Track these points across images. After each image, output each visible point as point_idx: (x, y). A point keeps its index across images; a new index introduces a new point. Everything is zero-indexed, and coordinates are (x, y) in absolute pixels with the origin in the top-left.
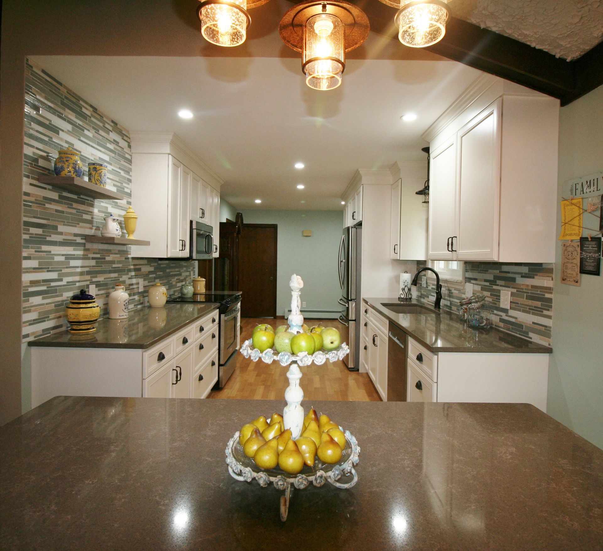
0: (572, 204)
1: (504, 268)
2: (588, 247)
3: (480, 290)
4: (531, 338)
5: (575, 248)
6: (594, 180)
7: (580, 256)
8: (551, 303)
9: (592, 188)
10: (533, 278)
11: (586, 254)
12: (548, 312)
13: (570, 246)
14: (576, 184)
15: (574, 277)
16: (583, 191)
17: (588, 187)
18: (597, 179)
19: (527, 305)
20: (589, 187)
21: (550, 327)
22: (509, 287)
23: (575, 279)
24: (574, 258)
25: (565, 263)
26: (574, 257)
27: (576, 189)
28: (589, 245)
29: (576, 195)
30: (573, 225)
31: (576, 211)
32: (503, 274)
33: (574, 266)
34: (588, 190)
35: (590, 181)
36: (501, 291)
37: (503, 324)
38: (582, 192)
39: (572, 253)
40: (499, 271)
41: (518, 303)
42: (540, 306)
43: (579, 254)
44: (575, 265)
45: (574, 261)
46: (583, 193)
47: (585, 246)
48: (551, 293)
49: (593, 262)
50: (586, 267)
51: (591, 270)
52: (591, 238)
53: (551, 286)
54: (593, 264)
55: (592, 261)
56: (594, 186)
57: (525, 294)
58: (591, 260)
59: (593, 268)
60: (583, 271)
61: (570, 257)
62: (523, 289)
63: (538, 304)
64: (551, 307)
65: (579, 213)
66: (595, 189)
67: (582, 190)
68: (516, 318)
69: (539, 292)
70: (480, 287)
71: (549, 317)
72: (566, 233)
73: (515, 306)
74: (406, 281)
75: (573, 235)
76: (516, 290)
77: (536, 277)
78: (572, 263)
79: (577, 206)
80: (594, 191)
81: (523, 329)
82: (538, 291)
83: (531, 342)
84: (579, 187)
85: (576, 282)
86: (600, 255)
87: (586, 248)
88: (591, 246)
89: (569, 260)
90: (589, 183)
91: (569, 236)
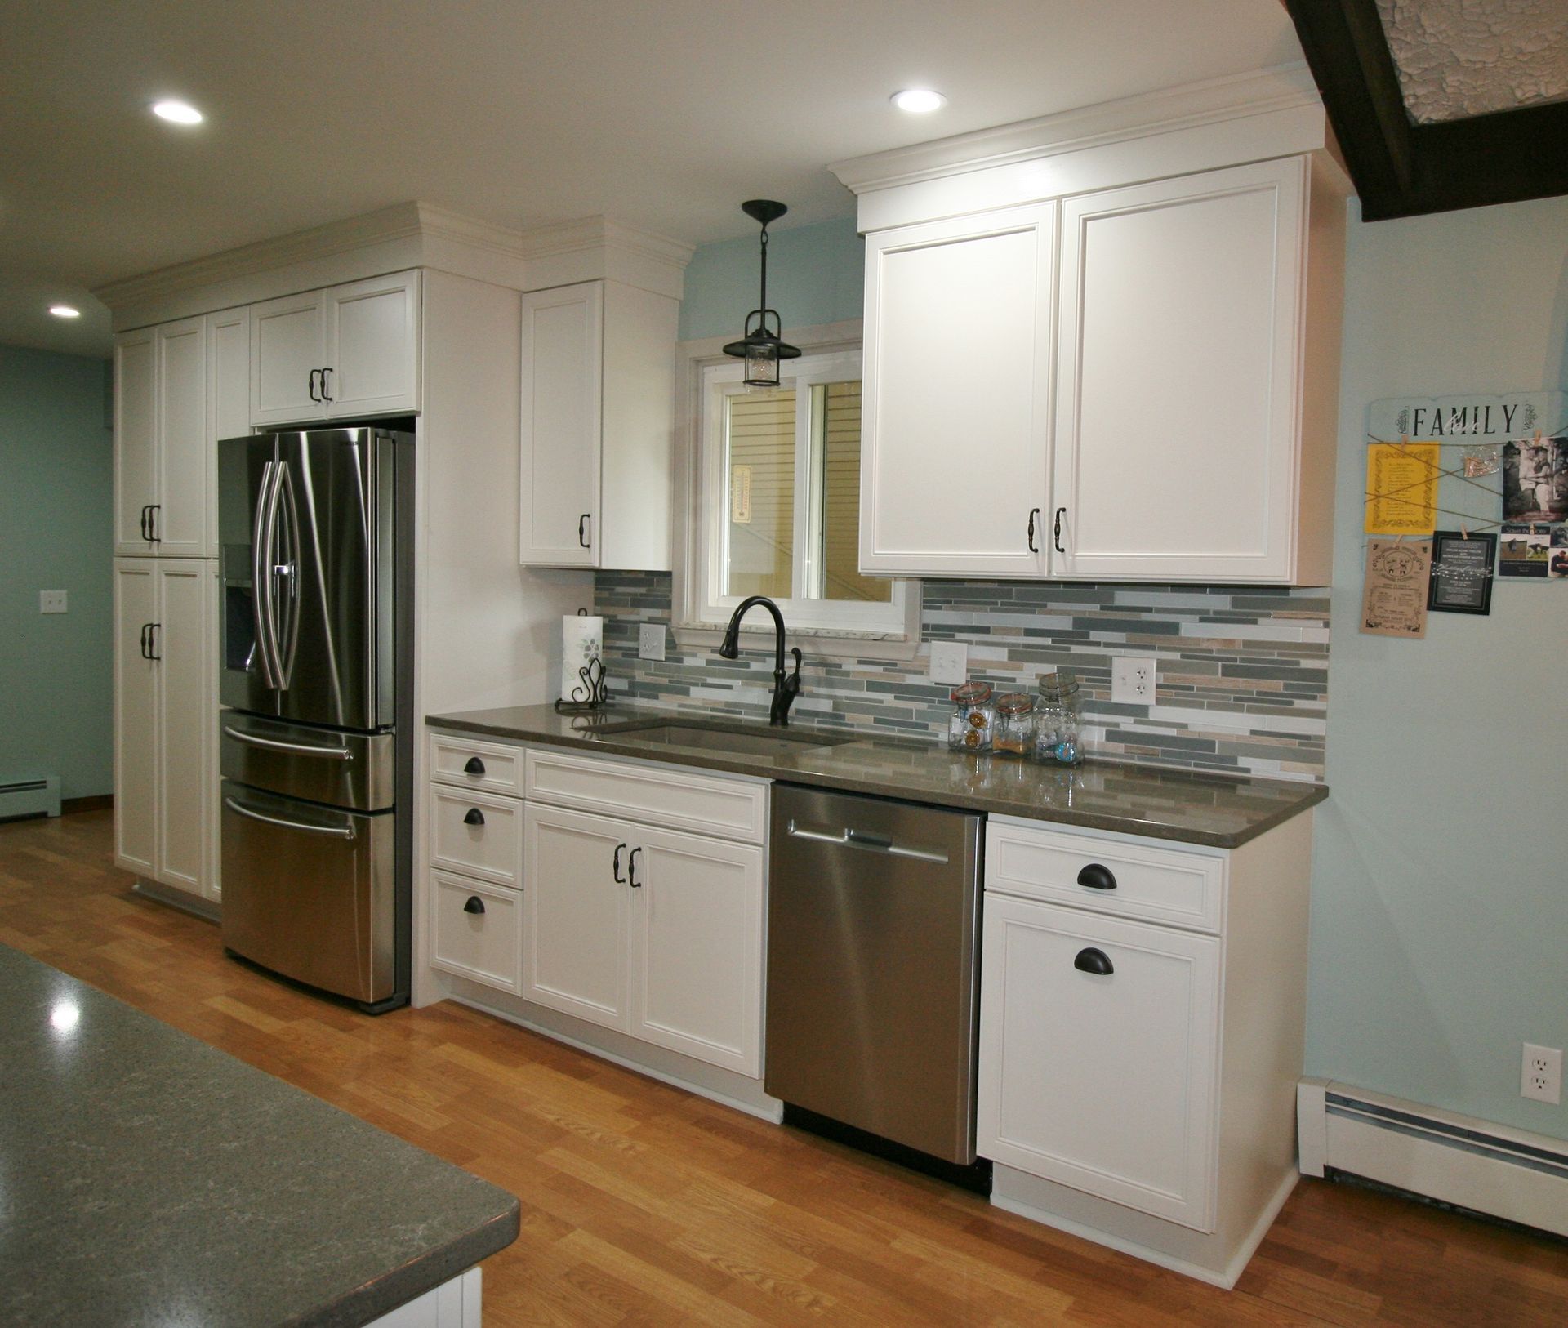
0: (1404, 454)
1: (1123, 598)
2: (1458, 553)
3: (1006, 659)
4: (1248, 770)
5: (1414, 553)
6: (1476, 409)
7: (1431, 573)
8: (1325, 680)
9: (1470, 425)
10: (1255, 622)
11: (1451, 568)
12: (1313, 702)
13: (1397, 548)
14: (1417, 411)
15: (1406, 620)
16: (1440, 427)
17: (1457, 421)
18: (1488, 408)
19: (1231, 691)
20: (1461, 424)
21: (1322, 738)
22: (1152, 648)
23: (1408, 623)
24: (1411, 578)
25: (1376, 587)
26: (1412, 574)
27: (1416, 422)
28: (1458, 548)
29: (1416, 434)
30: (1406, 502)
31: (1417, 471)
32: (1120, 613)
33: (1409, 595)
34: (1458, 429)
35: (1465, 409)
36: (1114, 659)
37: (1123, 745)
38: (1437, 431)
39: (1403, 566)
40: (1099, 606)
41: (1191, 688)
42: (1282, 691)
43: (1427, 567)
44: (1412, 592)
45: (1411, 584)
46: (1441, 433)
47: (1448, 550)
48: (1325, 657)
49: (1468, 586)
50: (1447, 597)
51: (1464, 602)
52: (1469, 534)
53: (1325, 641)
54: (1470, 591)
55: (1469, 583)
56: (1475, 421)
57: (1220, 663)
58: (1463, 581)
59: (1471, 599)
60: (1435, 605)
61: (1397, 573)
62: (1211, 651)
63: (1277, 685)
64: (1324, 690)
65: (1427, 476)
66: (1481, 429)
67: (1437, 425)
68: (1185, 726)
69: (1276, 657)
70: (1006, 650)
71: (1320, 714)
72: (1380, 519)
73: (1176, 695)
74: (592, 642)
75: (1408, 525)
76: (1179, 654)
77: (1261, 620)
78: (1402, 587)
79: (1421, 461)
80: (1475, 432)
81: (1214, 752)
82: (1273, 654)
83: (1246, 782)
84: (1428, 419)
85: (1414, 630)
86: (1492, 572)
87: (1450, 556)
88: (1466, 551)
89: (1394, 580)
90: (1459, 413)
91: (1393, 525)
